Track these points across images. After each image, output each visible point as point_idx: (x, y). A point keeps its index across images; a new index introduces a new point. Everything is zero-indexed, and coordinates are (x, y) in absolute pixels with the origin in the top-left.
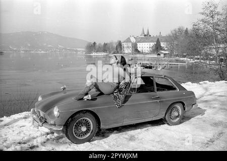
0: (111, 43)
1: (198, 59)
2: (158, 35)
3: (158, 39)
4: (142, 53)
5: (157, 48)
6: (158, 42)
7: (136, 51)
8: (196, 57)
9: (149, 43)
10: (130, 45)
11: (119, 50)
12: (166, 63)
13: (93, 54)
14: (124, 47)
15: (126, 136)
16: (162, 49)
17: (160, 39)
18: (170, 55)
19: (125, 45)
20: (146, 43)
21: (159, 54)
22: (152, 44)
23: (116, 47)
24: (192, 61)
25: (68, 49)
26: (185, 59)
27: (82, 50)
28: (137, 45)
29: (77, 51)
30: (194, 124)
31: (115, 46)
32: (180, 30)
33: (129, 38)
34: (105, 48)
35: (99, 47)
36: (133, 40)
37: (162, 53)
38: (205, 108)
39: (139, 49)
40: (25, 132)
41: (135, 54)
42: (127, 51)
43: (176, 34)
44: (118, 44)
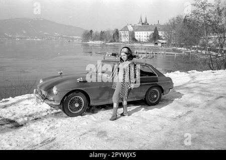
0: (108, 32)
3: (156, 27)
4: (140, 42)
6: (156, 31)
7: (134, 40)
9: (146, 32)
10: (127, 33)
11: (116, 39)
12: (163, 52)
13: (90, 43)
14: (121, 36)
16: (160, 38)
17: (158, 28)
18: (168, 44)
19: (122, 33)
20: (144, 32)
21: (156, 44)
22: (150, 33)
23: (114, 35)
25: (65, 37)
26: (183, 48)
27: (78, 39)
29: (73, 39)
31: (112, 34)
32: (178, 19)
33: (126, 27)
34: (102, 36)
35: (96, 35)
36: (130, 28)
37: (160, 42)
39: (136, 38)
41: (133, 43)
42: (123, 40)
43: (174, 23)
44: (115, 32)
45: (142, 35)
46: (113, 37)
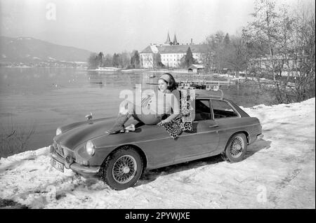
0: (125, 54)
1: (243, 75)
3: (189, 48)
4: (168, 68)
5: (188, 61)
6: (189, 52)
7: (160, 65)
8: (240, 72)
9: (176, 54)
10: (151, 56)
11: (135, 64)
13: (99, 69)
14: (142, 60)
15: (178, 178)
16: (194, 62)
17: (191, 49)
18: (206, 70)
19: (143, 56)
20: (173, 54)
21: (190, 69)
22: (181, 55)
23: (132, 59)
24: (235, 78)
27: (82, 65)
28: (160, 56)
29: (75, 65)
30: (260, 161)
31: (130, 58)
33: (149, 47)
34: (116, 60)
35: (108, 59)
36: (155, 50)
37: (195, 68)
38: (270, 140)
39: (163, 62)
40: (39, 177)
41: (158, 69)
42: (146, 65)
43: (213, 42)
44: (133, 55)
45: (171, 59)
46: (132, 62)
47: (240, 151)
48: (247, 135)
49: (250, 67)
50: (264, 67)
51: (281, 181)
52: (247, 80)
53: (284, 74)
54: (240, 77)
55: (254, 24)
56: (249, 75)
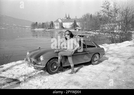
0: (47, 23)
2: (75, 18)
3: (75, 20)
5: (75, 26)
6: (75, 22)
8: (97, 31)
9: (69, 23)
10: (58, 24)
11: (52, 27)
13: (36, 30)
14: (54, 25)
16: (77, 26)
17: (76, 21)
18: (82, 30)
19: (55, 24)
20: (68, 23)
22: (71, 23)
24: (95, 33)
25: (20, 27)
26: (91, 32)
27: (28, 27)
28: (62, 24)
29: (25, 28)
30: (104, 64)
31: (49, 24)
33: (58, 20)
34: (43, 26)
35: (40, 25)
36: (60, 21)
37: (78, 29)
39: (64, 26)
41: (62, 29)
42: (56, 28)
43: (85, 18)
44: (51, 23)
45: (67, 25)
46: (50, 26)
47: (97, 61)
48: (99, 54)
49: (101, 28)
50: (106, 28)
51: (112, 71)
52: (99, 34)
53: (115, 31)
54: (97, 33)
55: (102, 10)
56: (100, 32)
